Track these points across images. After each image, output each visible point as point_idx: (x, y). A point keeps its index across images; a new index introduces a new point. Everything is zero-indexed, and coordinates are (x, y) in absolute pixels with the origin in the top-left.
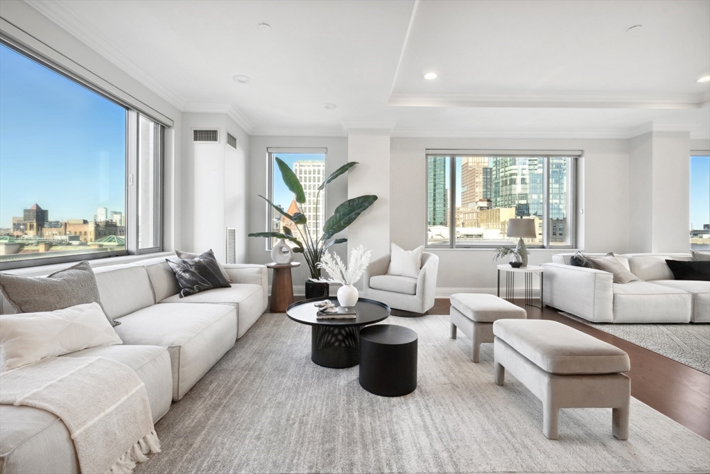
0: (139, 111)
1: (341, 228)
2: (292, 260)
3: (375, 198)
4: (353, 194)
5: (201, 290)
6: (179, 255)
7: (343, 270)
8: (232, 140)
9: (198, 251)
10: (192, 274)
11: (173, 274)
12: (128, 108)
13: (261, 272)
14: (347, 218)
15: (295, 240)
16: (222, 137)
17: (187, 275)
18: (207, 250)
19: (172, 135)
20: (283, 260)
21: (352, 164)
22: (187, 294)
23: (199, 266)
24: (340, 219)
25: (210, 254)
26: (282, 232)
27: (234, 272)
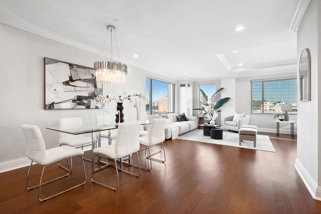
0: (170, 84)
1: (218, 107)
2: (204, 116)
3: (229, 98)
4: (223, 97)
5: (182, 121)
6: (178, 114)
7: (212, 117)
8: (189, 85)
9: (181, 113)
10: (181, 117)
11: (177, 117)
12: (168, 83)
13: (195, 118)
14: (220, 104)
15: (205, 111)
16: (186, 85)
17: (180, 118)
18: (183, 113)
19: (176, 86)
20: (201, 116)
21: (222, 89)
22: (180, 121)
23: (182, 116)
24: (218, 105)
25: (184, 114)
26: (202, 109)
27: (189, 118)
